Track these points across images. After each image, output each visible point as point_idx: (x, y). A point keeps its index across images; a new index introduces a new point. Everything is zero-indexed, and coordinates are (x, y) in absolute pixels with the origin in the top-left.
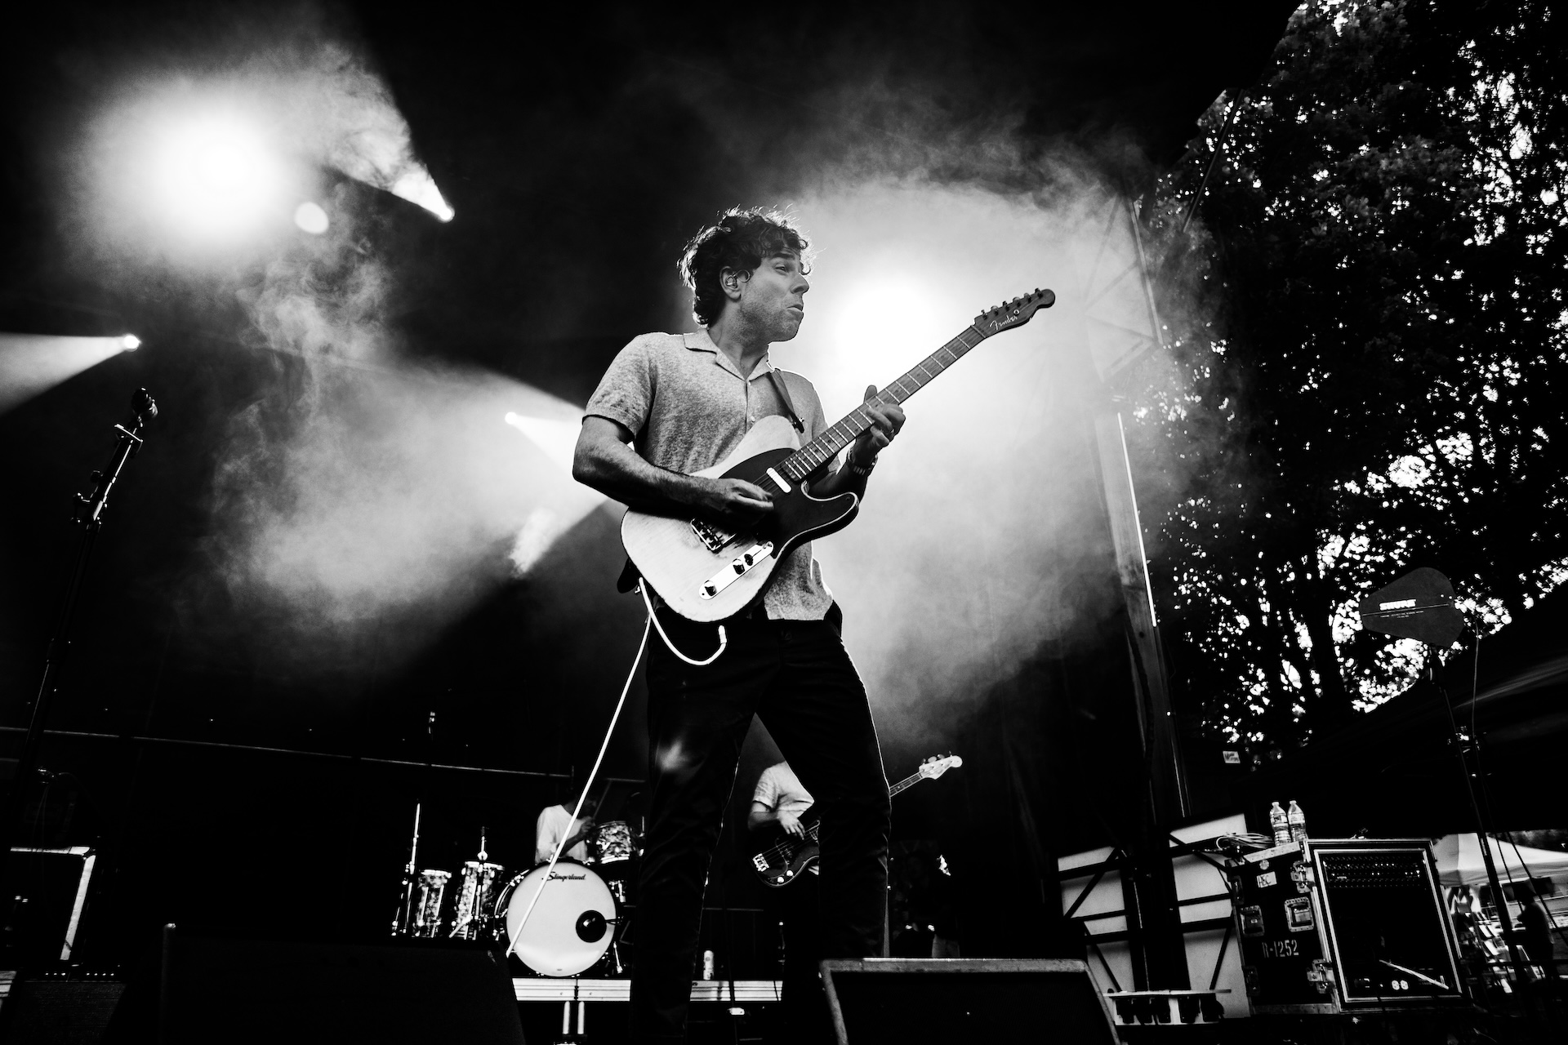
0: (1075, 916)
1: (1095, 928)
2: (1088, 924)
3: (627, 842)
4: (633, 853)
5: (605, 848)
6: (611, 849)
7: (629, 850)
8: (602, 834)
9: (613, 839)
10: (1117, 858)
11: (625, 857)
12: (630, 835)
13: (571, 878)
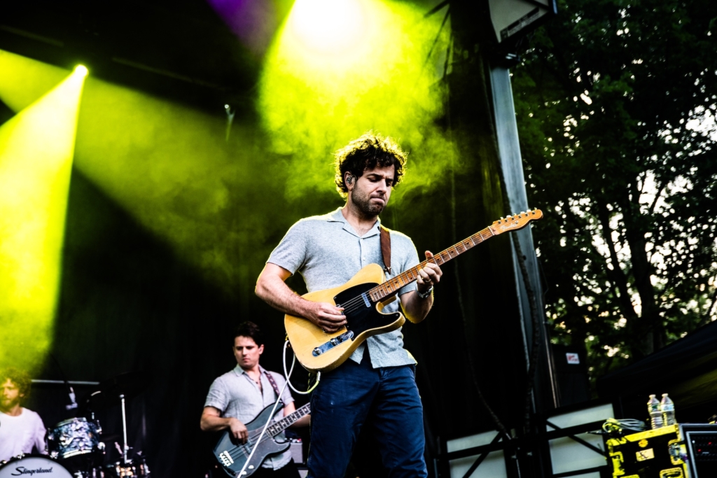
3: (87, 438)
4: (95, 447)
5: (68, 442)
6: (75, 444)
7: (90, 443)
8: (64, 429)
9: (76, 435)
10: (501, 440)
11: (88, 451)
12: (91, 431)
13: (39, 471)
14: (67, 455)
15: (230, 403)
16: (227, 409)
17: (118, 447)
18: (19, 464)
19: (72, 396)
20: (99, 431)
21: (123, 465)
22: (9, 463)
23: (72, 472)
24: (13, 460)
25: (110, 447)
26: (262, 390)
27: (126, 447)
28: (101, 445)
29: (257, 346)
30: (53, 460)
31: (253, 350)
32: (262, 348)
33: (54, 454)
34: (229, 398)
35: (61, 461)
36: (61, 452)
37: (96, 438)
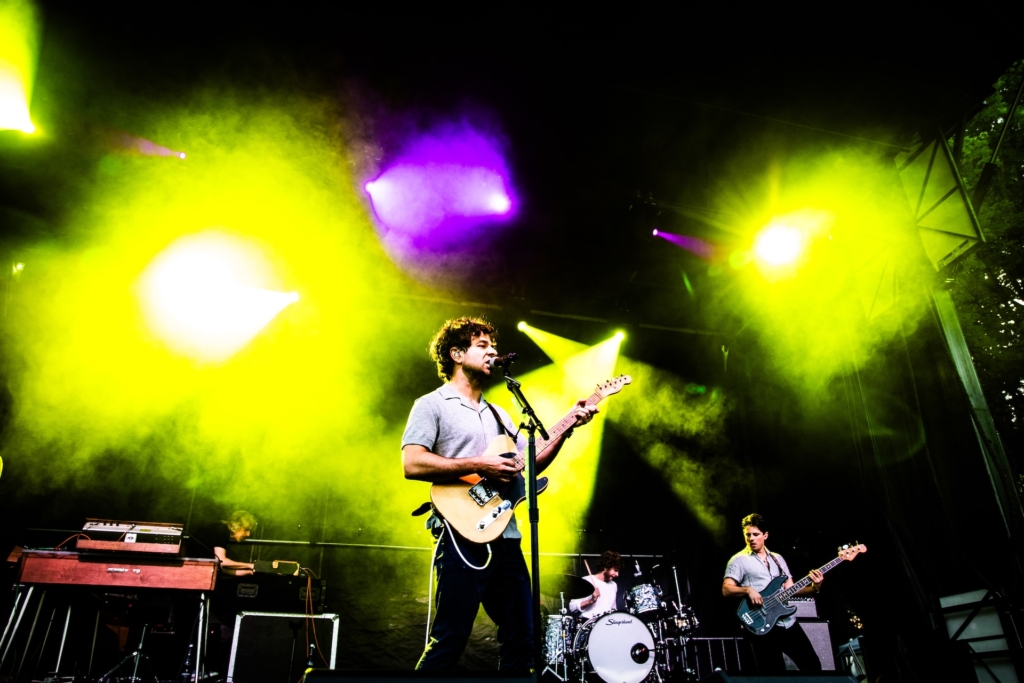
0: (960, 638)
1: (977, 647)
2: (971, 644)
3: (654, 598)
4: (659, 605)
5: (641, 602)
6: (645, 603)
7: (656, 603)
8: (637, 593)
9: (645, 596)
10: (991, 598)
11: (655, 608)
12: (655, 593)
13: (624, 622)
14: (642, 610)
15: (744, 576)
16: (743, 580)
17: (674, 604)
18: (610, 617)
19: (638, 567)
20: (661, 593)
21: (679, 618)
22: (603, 616)
23: (645, 623)
24: (606, 614)
25: (670, 605)
26: (769, 568)
27: (681, 606)
28: (663, 604)
29: (761, 534)
30: (632, 614)
31: (759, 537)
32: (767, 535)
33: (632, 610)
34: (743, 572)
35: (637, 615)
36: (636, 609)
37: (659, 599)
